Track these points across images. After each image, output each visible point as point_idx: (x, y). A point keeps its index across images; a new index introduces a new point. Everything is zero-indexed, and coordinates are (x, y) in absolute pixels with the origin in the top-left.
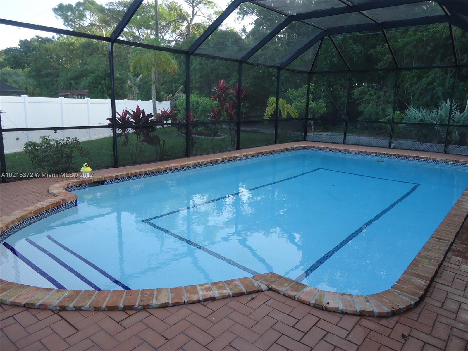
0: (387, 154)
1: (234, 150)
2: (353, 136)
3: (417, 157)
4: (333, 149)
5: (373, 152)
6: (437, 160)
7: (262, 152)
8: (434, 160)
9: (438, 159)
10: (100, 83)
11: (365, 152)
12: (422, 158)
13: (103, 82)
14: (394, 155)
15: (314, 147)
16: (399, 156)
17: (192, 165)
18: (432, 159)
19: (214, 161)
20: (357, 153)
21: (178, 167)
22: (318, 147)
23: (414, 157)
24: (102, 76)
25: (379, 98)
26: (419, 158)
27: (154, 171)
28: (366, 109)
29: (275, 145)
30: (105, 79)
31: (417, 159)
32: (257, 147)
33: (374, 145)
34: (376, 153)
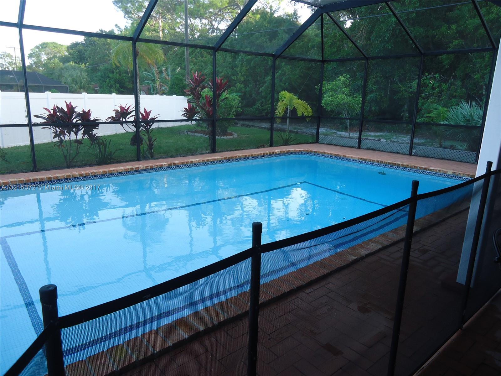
0: (390, 163)
1: (209, 153)
3: (425, 169)
4: (331, 154)
5: (374, 161)
6: (449, 173)
7: (233, 157)
8: (445, 174)
10: (109, 77)
11: (366, 160)
12: (431, 170)
13: (111, 75)
14: (398, 165)
15: (311, 151)
16: (403, 165)
17: (121, 171)
18: (442, 172)
19: (156, 167)
20: (357, 161)
21: (100, 173)
22: (315, 152)
23: (421, 168)
24: (111, 70)
25: (441, 92)
26: (427, 170)
27: (62, 178)
29: (270, 148)
31: (425, 171)
32: (242, 150)
34: (378, 161)
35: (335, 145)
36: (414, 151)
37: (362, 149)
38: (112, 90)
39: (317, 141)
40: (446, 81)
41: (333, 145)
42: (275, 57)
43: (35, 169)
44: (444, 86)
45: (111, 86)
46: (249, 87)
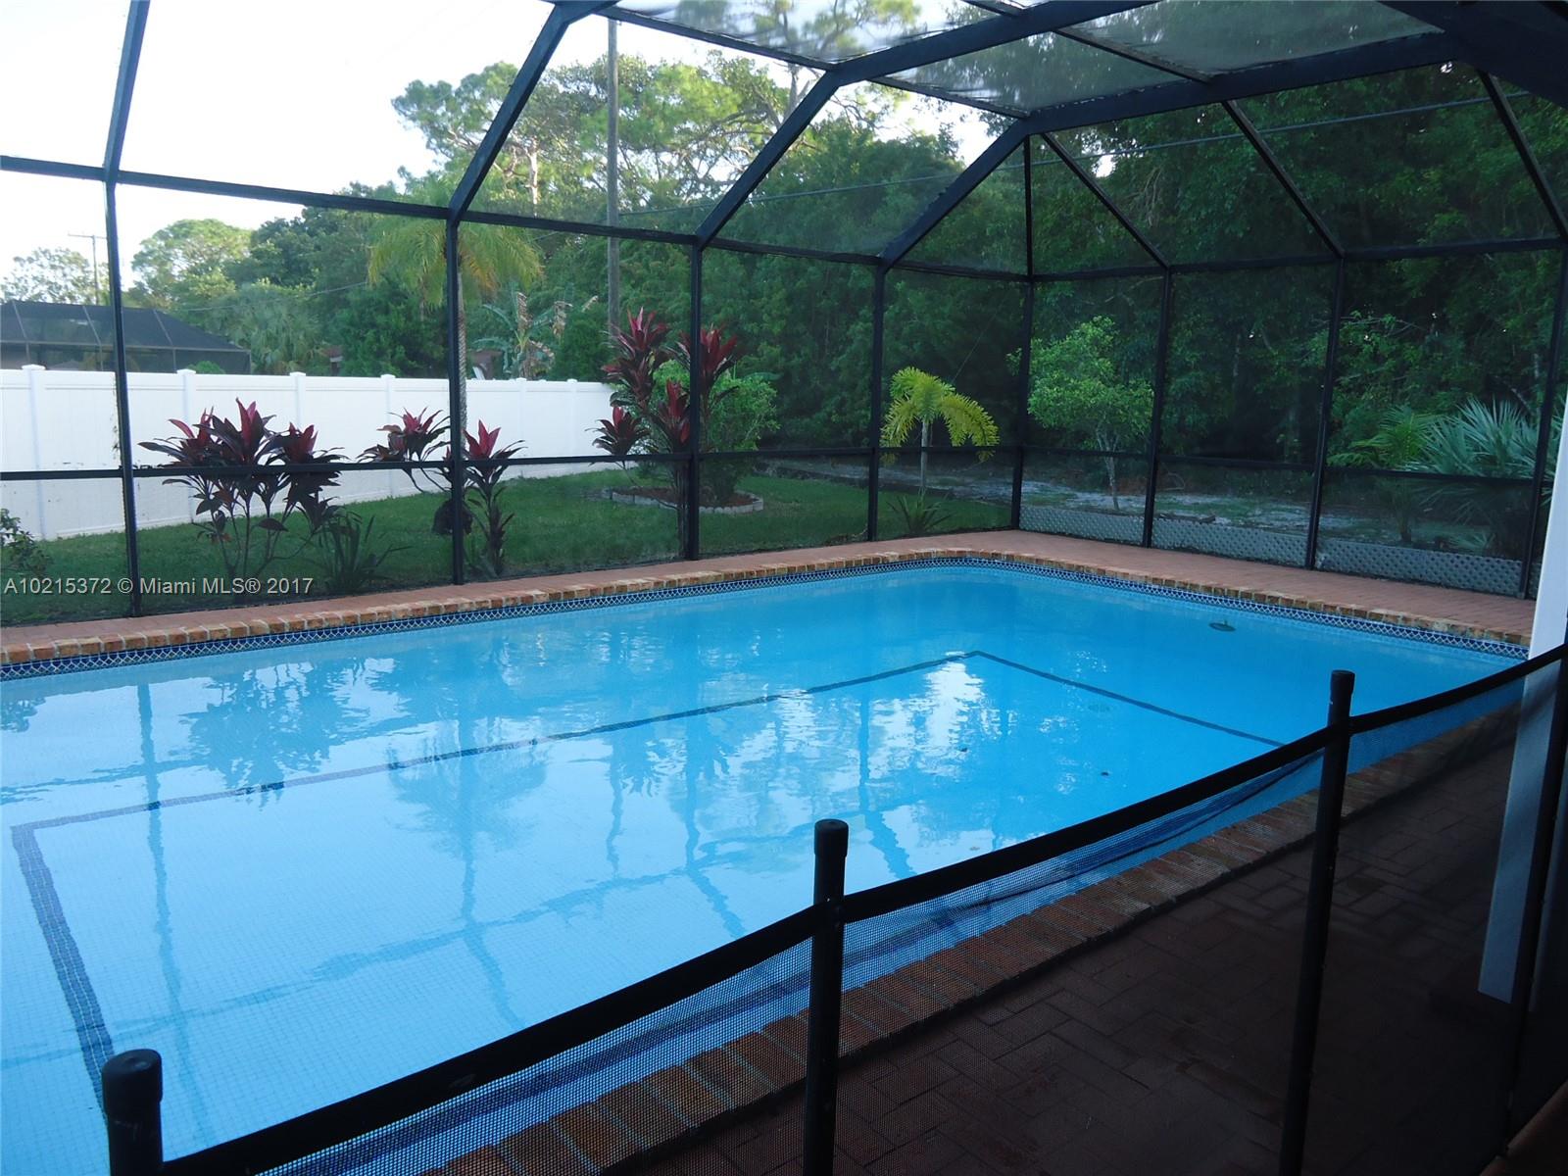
0: (1247, 595)
1: (675, 560)
2: (1291, 511)
3: (1360, 613)
4: (1059, 564)
5: (1197, 586)
6: (1436, 627)
7: (751, 573)
8: (1424, 629)
9: (1440, 625)
10: (373, 325)
11: (1170, 583)
12: (1378, 617)
13: (381, 319)
14: (1274, 599)
15: (996, 555)
16: (1289, 602)
17: (401, 616)
18: (1413, 623)
19: (511, 603)
20: (1141, 586)
21: (337, 623)
22: (1010, 557)
23: (1346, 611)
24: (380, 302)
25: (1403, 368)
26: (1365, 618)
27: (219, 636)
28: (1352, 413)
29: (868, 544)
30: (387, 312)
31: (1359, 619)
32: (780, 549)
33: (1253, 554)
34: (1208, 589)
35: (1070, 535)
36: (1321, 556)
37: (1156, 547)
38: (382, 363)
39: (1013, 521)
40: (1415, 338)
41: (1062, 534)
42: (880, 264)
43: (138, 606)
44: (1412, 353)
45: (380, 354)
46: (800, 356)
